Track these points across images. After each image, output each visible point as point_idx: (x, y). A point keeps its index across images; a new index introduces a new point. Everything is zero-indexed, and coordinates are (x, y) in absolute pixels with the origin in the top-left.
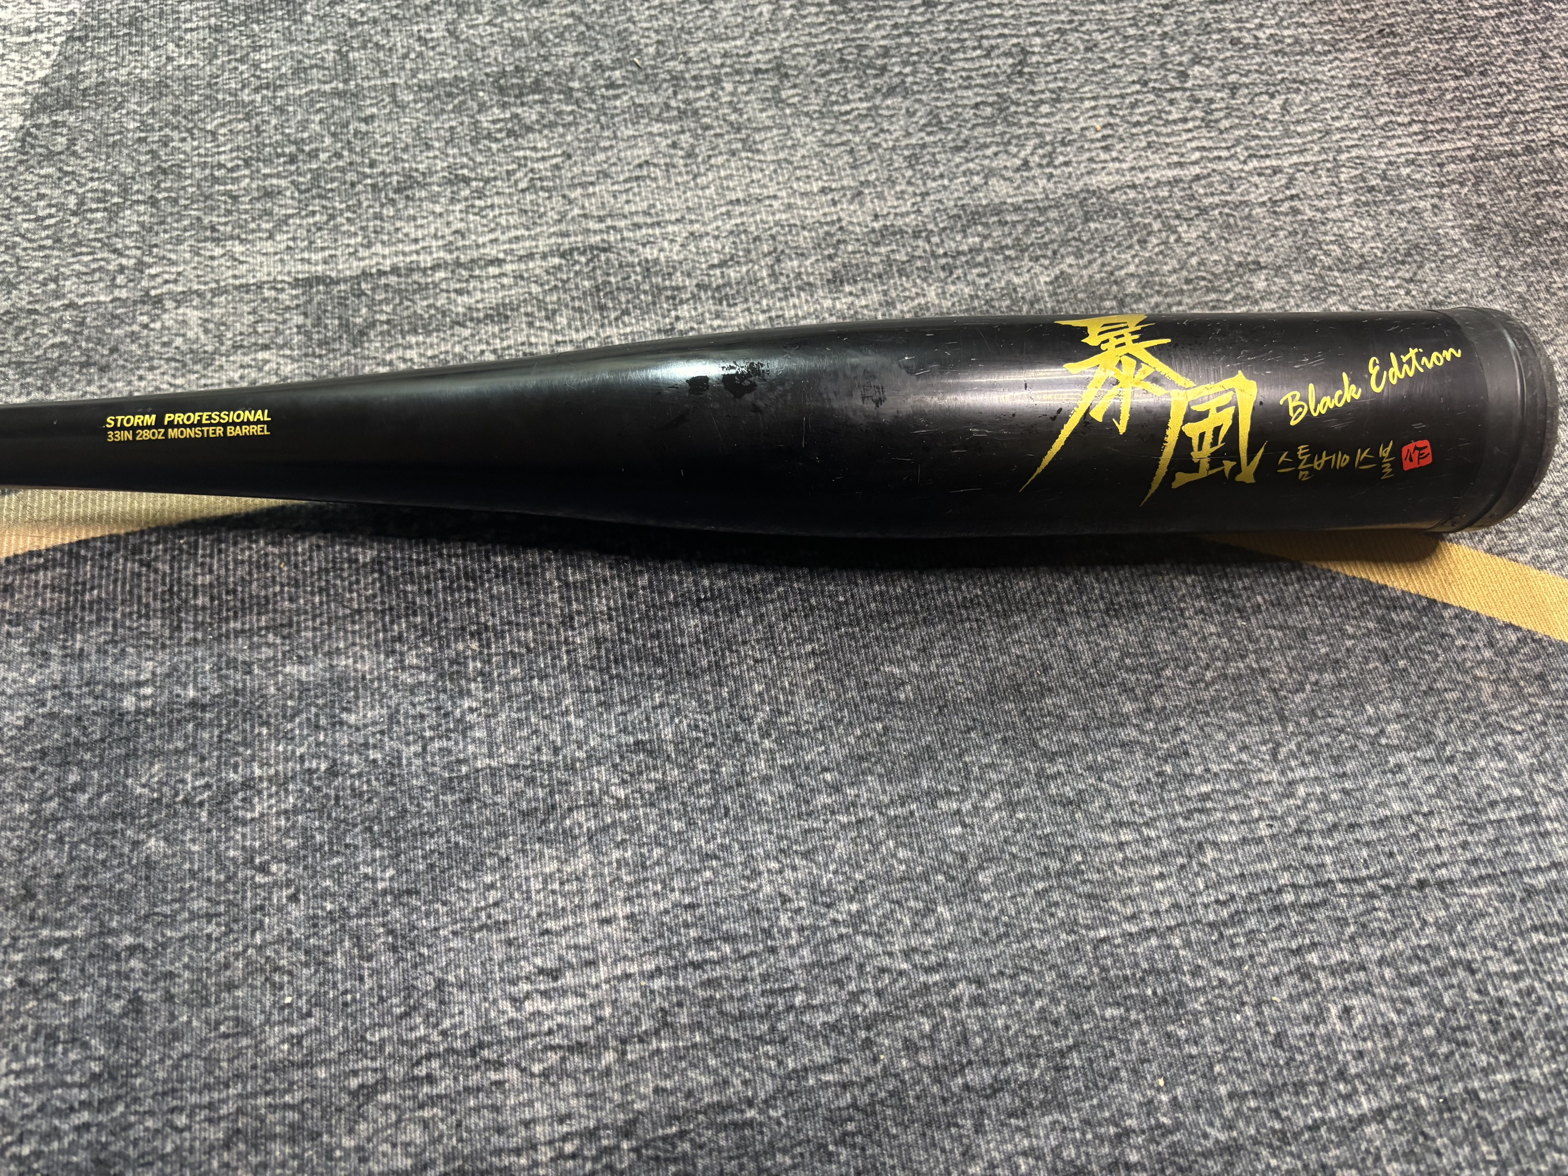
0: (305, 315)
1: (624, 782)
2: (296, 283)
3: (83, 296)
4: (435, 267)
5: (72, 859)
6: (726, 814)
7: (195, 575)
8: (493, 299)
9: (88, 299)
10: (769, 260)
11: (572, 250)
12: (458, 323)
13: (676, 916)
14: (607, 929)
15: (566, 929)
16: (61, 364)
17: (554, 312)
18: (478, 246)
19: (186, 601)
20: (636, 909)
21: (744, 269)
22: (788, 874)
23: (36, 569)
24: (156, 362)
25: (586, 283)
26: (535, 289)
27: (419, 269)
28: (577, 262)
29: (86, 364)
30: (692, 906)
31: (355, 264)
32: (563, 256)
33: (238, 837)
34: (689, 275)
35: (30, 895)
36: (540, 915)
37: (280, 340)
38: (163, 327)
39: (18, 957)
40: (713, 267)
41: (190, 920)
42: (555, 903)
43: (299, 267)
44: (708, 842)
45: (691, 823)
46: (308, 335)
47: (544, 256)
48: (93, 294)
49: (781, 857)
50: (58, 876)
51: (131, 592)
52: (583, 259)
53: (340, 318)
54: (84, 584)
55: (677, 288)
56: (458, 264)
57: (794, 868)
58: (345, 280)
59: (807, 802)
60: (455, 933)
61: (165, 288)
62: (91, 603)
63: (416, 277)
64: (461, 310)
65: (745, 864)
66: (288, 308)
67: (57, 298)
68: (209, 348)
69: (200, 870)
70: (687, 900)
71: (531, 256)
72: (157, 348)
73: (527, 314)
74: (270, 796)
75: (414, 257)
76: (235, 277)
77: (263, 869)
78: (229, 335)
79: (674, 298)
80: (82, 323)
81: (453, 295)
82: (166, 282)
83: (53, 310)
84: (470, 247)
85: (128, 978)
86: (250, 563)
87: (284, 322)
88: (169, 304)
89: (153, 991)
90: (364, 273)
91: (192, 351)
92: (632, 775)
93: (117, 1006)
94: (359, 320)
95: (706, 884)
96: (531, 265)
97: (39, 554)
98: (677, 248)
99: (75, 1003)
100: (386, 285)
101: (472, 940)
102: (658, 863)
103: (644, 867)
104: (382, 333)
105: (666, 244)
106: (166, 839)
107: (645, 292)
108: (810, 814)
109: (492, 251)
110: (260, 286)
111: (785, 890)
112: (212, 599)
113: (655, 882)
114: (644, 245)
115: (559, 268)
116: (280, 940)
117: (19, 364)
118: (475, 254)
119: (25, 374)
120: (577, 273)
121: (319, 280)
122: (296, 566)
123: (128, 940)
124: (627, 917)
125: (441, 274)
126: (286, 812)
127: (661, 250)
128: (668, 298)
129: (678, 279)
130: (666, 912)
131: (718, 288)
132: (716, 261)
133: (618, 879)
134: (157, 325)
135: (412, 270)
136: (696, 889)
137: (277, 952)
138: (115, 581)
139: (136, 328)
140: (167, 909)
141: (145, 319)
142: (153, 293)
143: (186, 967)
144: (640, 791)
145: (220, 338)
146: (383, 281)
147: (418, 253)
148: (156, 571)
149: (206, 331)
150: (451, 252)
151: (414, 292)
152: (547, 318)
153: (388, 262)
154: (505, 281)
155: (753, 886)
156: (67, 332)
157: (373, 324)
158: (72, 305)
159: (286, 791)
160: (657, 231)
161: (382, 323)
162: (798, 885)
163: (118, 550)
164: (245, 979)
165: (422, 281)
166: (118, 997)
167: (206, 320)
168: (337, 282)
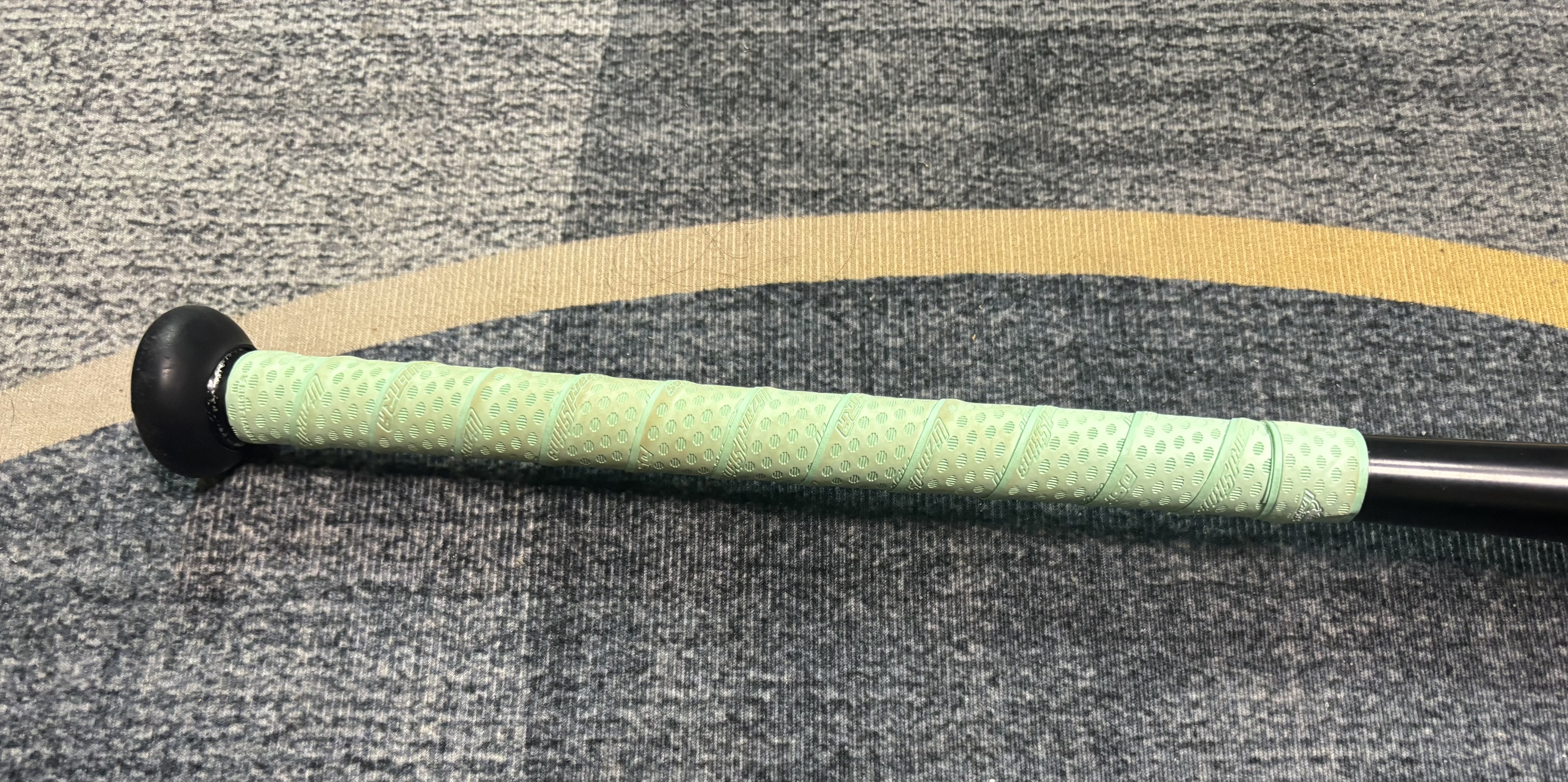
0: (988, 68)
1: (1334, 620)
2: (978, 34)
3: (758, 24)
4: (1129, 31)
5: (774, 607)
6: (1449, 672)
7: (886, 336)
8: (1192, 73)
9: (764, 28)
10: (1504, 63)
11: (1280, 26)
12: (1154, 97)
13: (1393, 769)
14: (1319, 768)
15: (1275, 761)
16: (740, 95)
17: (1260, 95)
18: (1175, 12)
19: (877, 362)
20: (1350, 754)
21: (1475, 70)
22: (1517, 745)
23: (727, 308)
24: (839, 105)
25: (1296, 66)
26: (1239, 67)
27: (1110, 30)
28: (1285, 41)
29: (767, 98)
30: (1409, 761)
31: (1041, 18)
32: (1270, 32)
33: (935, 611)
34: (1411, 69)
35: (736, 634)
36: (1247, 742)
37: (963, 94)
38: (842, 68)
39: (726, 693)
40: (1438, 63)
41: (892, 685)
42: (1263, 733)
43: (982, 16)
44: (1427, 697)
45: (1409, 675)
46: (992, 91)
47: (1249, 31)
48: (769, 25)
49: (1509, 728)
50: (764, 621)
51: (823, 345)
52: (1293, 39)
53: (1025, 76)
54: (775, 330)
55: (1397, 83)
56: (1153, 30)
57: (1524, 741)
58: (1031, 35)
59: (1541, 675)
60: (1159, 745)
61: (844, 25)
62: (784, 351)
63: (1107, 39)
64: (1157, 82)
65: (1469, 727)
66: (970, 60)
67: (733, 24)
68: (891, 95)
69: (899, 638)
70: (1405, 754)
71: (1234, 29)
72: (838, 89)
73: (1230, 95)
74: (966, 575)
75: (1105, 17)
76: (914, 20)
77: (962, 646)
78: (911, 83)
79: (1395, 93)
80: (760, 54)
81: (1148, 65)
82: (843, 18)
83: (727, 36)
84: (1165, 11)
85: (833, 731)
86: (942, 332)
87: (967, 74)
88: (848, 43)
89: (859, 748)
90: (1051, 29)
91: (872, 96)
92: (1343, 613)
93: (825, 757)
94: (1046, 82)
95: (1427, 741)
96: (1235, 39)
97: (729, 293)
98: (1398, 37)
99: (784, 747)
100: (1076, 46)
101: (1177, 755)
102: (1372, 711)
103: (1359, 712)
104: (1071, 99)
105: (1385, 31)
106: (864, 601)
107: (1362, 83)
108: (1544, 688)
109: (1190, 19)
110: (941, 32)
111: (1514, 762)
112: (902, 362)
113: (1369, 730)
114: (1361, 30)
115: (1266, 45)
116: (980, 721)
117: (697, 90)
118: (1171, 20)
119: (704, 103)
120: (1286, 54)
121: (1004, 32)
122: (988, 340)
123: (832, 694)
124: (1339, 760)
125: (1134, 40)
126: (981, 593)
127: (1380, 37)
128: (1388, 93)
129: (1399, 72)
130: (1382, 762)
131: (1444, 88)
132: (1442, 57)
133: (1330, 719)
134: (837, 64)
135: (1103, 31)
136: (1416, 744)
137: (977, 732)
138: (807, 332)
139: (816, 66)
140: (870, 671)
141: (824, 57)
142: (830, 29)
143: (890, 730)
144: (1352, 632)
145: (901, 85)
146: (1072, 40)
147: (1108, 11)
148: (847, 327)
149: (887, 76)
150: (1145, 15)
151: (1106, 57)
152: (1252, 102)
153: (1077, 19)
154: (1206, 54)
155: (1477, 752)
156: (746, 62)
157: (1062, 88)
158: (747, 33)
159: (982, 572)
160: (1376, 15)
161: (1072, 87)
162: (1529, 760)
163: (806, 299)
164: (947, 753)
165: (1114, 44)
166: (825, 748)
167: (886, 65)
168: (1023, 36)
